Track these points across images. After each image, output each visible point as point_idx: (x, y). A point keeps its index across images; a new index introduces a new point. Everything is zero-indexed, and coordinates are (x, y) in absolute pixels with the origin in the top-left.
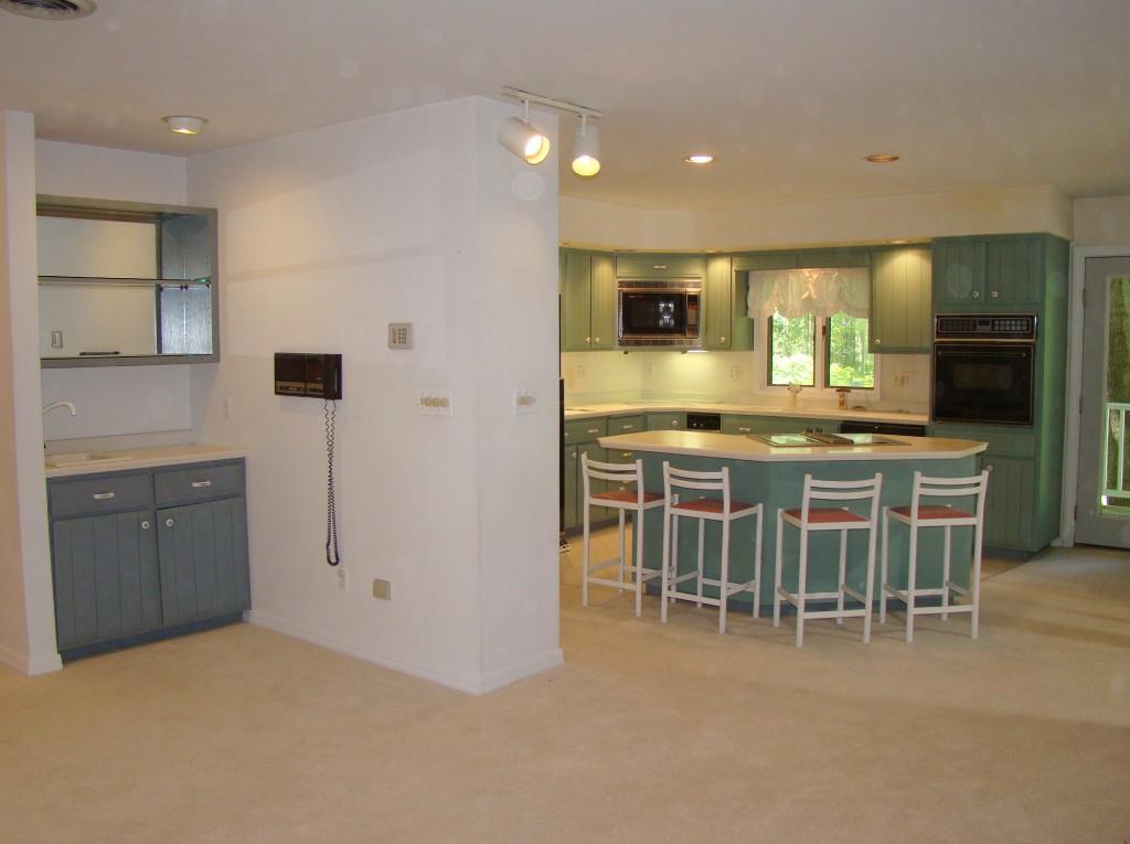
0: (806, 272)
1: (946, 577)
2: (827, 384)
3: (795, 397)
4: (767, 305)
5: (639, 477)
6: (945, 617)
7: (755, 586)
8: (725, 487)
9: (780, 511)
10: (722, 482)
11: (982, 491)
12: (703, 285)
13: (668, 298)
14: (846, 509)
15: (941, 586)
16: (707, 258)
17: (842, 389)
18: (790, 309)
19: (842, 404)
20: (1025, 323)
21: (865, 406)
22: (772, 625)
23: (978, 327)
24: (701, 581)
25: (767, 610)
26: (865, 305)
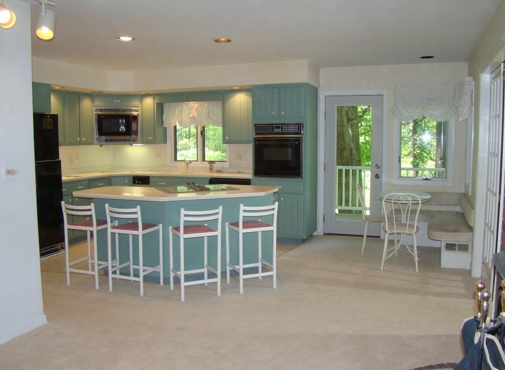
0: (192, 103)
1: (260, 257)
2: (204, 159)
3: (188, 166)
4: (172, 121)
5: (93, 213)
6: (260, 278)
7: (160, 269)
8: (139, 216)
9: (170, 228)
10: (137, 214)
11: (275, 212)
12: (140, 110)
13: (122, 117)
14: (206, 225)
15: (258, 262)
16: (142, 96)
17: (211, 162)
18: (184, 122)
19: (211, 169)
20: (297, 127)
21: (222, 170)
22: (170, 289)
23: (275, 129)
24: (132, 267)
25: (167, 281)
26: (220, 120)
